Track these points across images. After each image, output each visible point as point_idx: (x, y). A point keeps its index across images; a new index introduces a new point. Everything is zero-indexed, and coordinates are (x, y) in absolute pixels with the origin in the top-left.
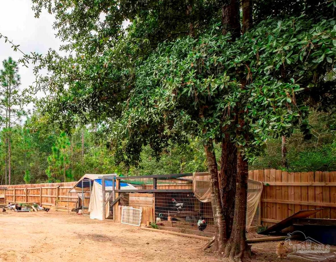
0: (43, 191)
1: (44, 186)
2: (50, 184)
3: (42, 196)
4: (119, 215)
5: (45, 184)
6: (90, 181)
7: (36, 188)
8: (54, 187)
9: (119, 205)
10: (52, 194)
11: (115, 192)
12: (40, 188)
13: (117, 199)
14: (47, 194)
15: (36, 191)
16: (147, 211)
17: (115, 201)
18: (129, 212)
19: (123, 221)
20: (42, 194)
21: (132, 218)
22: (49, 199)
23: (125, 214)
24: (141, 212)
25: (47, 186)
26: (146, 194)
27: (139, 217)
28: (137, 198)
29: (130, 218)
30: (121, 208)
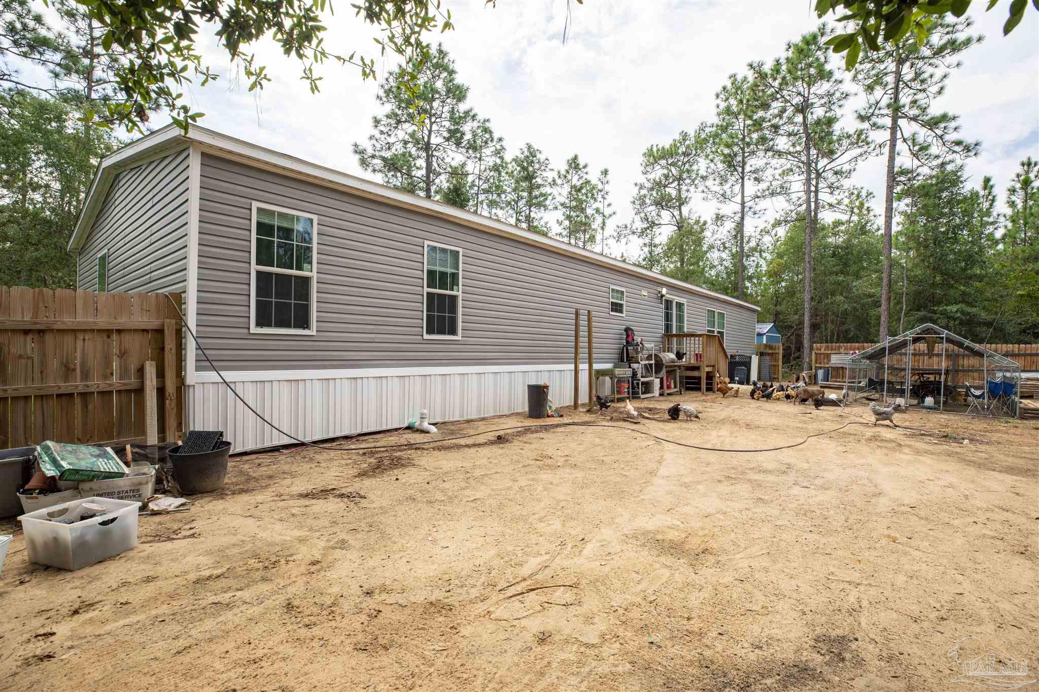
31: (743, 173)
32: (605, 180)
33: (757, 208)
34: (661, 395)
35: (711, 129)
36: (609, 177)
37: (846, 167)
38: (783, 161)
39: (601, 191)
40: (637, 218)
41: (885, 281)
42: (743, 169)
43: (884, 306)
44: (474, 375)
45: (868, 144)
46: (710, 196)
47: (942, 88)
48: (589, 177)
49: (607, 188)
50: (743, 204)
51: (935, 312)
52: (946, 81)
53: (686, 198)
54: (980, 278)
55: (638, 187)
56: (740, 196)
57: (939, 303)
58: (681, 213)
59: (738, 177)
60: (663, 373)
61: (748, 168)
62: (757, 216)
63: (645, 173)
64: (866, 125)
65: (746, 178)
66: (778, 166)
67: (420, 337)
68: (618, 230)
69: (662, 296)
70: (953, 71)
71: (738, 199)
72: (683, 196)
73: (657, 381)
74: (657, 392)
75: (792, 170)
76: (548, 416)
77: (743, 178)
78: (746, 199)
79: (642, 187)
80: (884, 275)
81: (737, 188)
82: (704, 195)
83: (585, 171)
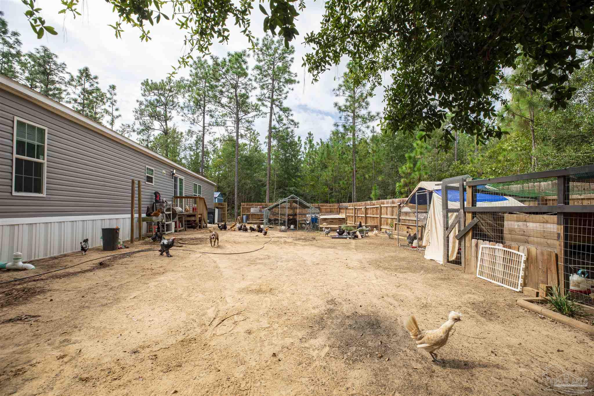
0: (383, 210)
1: (383, 204)
2: (390, 200)
3: (382, 216)
4: (473, 259)
5: (385, 201)
6: (427, 193)
7: (375, 206)
8: (395, 205)
9: (472, 238)
10: (392, 215)
11: (465, 213)
12: (378, 206)
13: (469, 225)
14: (387, 214)
15: (375, 210)
16: (540, 257)
17: (464, 230)
18: (494, 257)
19: (481, 273)
20: (381, 214)
21: (501, 269)
22: (389, 221)
23: (486, 258)
24: (524, 258)
25: (387, 203)
26: (545, 216)
27: (518, 270)
28: (520, 223)
29: (496, 268)
30: (477, 245)
31: (204, 111)
32: (113, 92)
33: (211, 131)
34: (176, 231)
35: (187, 82)
36: (116, 91)
37: (250, 119)
38: (223, 109)
39: (110, 99)
40: (137, 122)
41: (268, 175)
42: (204, 109)
43: (267, 186)
44: (56, 224)
45: (260, 111)
46: (186, 119)
47: (286, 96)
48: (99, 86)
49: (115, 98)
50: (204, 127)
51: (285, 190)
52: (288, 94)
53: (170, 116)
54: (299, 177)
55: (138, 103)
56: (202, 122)
57: (287, 186)
58: (166, 124)
59: (201, 112)
60: (177, 219)
61: (206, 109)
62: (211, 135)
63: (144, 95)
64: (260, 103)
65: (206, 114)
66: (220, 111)
67: (9, 194)
68: (123, 127)
69: (173, 174)
70: (290, 91)
71: (201, 123)
72: (169, 115)
73: (173, 224)
74: (173, 231)
75: (226, 115)
76: (119, 249)
77: (204, 114)
78: (205, 125)
79: (141, 103)
80: (268, 172)
81: (201, 118)
82: (183, 118)
83: (96, 81)
